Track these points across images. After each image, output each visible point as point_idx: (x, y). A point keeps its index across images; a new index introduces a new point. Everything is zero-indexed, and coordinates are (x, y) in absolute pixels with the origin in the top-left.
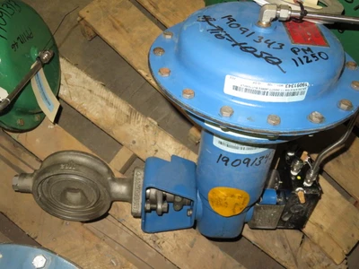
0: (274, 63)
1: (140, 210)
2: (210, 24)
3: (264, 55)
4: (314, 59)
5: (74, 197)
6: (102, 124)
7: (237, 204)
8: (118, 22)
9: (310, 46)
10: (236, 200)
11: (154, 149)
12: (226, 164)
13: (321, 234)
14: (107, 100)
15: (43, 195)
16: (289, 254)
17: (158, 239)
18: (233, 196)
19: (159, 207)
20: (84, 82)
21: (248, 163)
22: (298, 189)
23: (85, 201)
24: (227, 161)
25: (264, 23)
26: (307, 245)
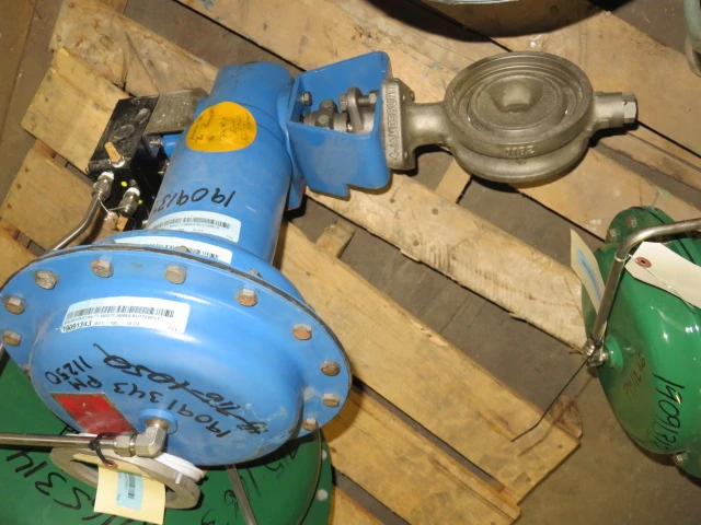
0: (114, 358)
1: (384, 90)
2: (240, 418)
3: (133, 370)
4: (62, 371)
5: (517, 95)
6: (499, 238)
7: (206, 126)
8: (499, 432)
9: (76, 392)
10: (206, 132)
11: (397, 203)
12: (218, 190)
13: (95, 94)
14: (497, 283)
15: (575, 91)
16: (143, 51)
17: (364, 43)
18: (211, 139)
19: (352, 101)
20: (546, 315)
21: (181, 197)
22: (121, 164)
23: (496, 92)
24: (216, 196)
25: (157, 425)
26: (117, 73)
